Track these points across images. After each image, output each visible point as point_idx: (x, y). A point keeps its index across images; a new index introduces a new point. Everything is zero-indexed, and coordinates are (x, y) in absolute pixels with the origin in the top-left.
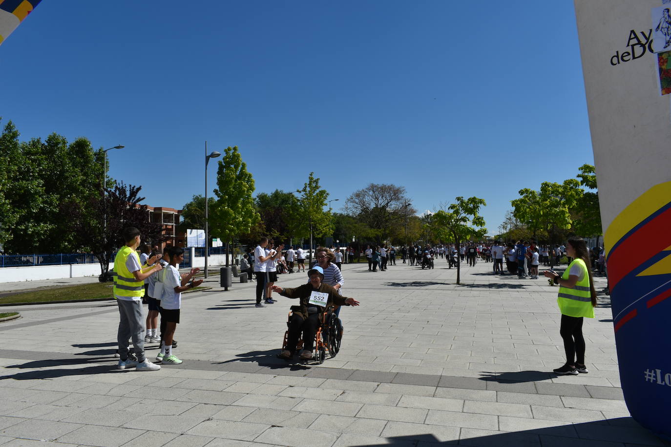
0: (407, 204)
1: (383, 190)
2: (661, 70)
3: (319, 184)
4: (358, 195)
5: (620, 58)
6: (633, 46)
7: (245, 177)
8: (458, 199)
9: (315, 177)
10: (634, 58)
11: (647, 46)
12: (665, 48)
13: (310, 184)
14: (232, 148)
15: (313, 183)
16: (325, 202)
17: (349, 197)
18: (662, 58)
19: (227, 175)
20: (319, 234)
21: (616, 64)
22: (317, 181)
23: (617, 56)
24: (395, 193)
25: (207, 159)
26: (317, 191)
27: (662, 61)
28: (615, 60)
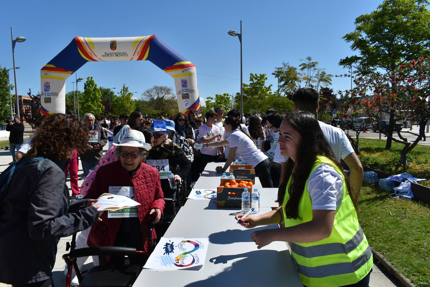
0: (174, 97)
1: (162, 89)
3: (128, 90)
4: (148, 92)
7: (97, 90)
9: (126, 86)
14: (90, 77)
15: (125, 89)
17: (143, 93)
19: (89, 90)
20: (129, 114)
22: (127, 88)
24: (168, 91)
25: (77, 81)
26: (127, 93)
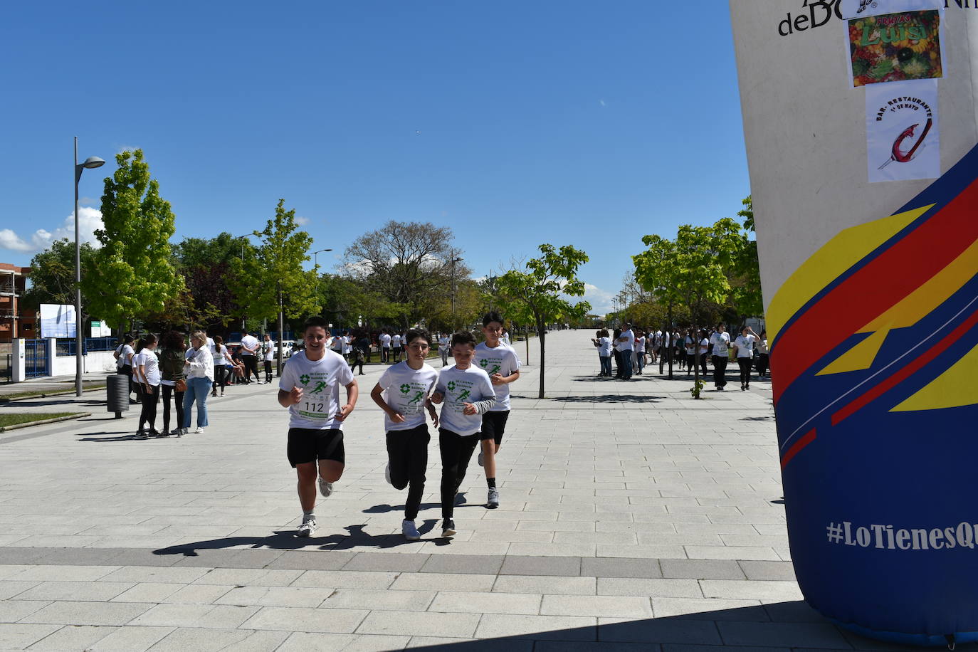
0: (454, 259)
1: (413, 232)
2: (853, 47)
3: (295, 221)
4: (366, 242)
5: (792, 24)
6: (812, 6)
7: (157, 208)
8: (544, 249)
10: (814, 25)
11: (833, 7)
12: (858, 12)
13: (278, 222)
15: (283, 220)
16: (306, 255)
17: (350, 245)
18: (855, 29)
20: (294, 312)
21: (786, 34)
22: (290, 215)
23: (789, 22)
24: (434, 240)
25: (79, 170)
26: (292, 234)
27: (855, 32)
28: (785, 28)
